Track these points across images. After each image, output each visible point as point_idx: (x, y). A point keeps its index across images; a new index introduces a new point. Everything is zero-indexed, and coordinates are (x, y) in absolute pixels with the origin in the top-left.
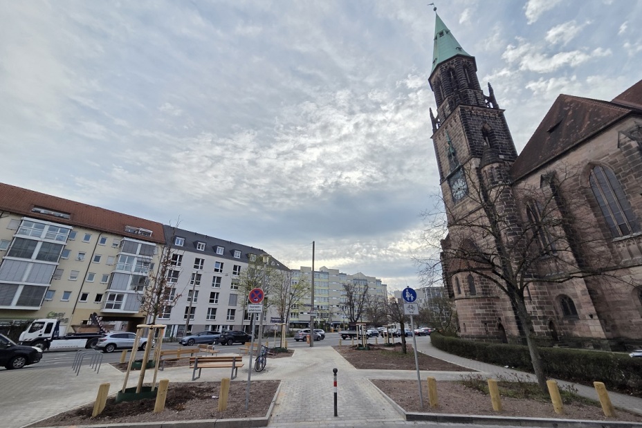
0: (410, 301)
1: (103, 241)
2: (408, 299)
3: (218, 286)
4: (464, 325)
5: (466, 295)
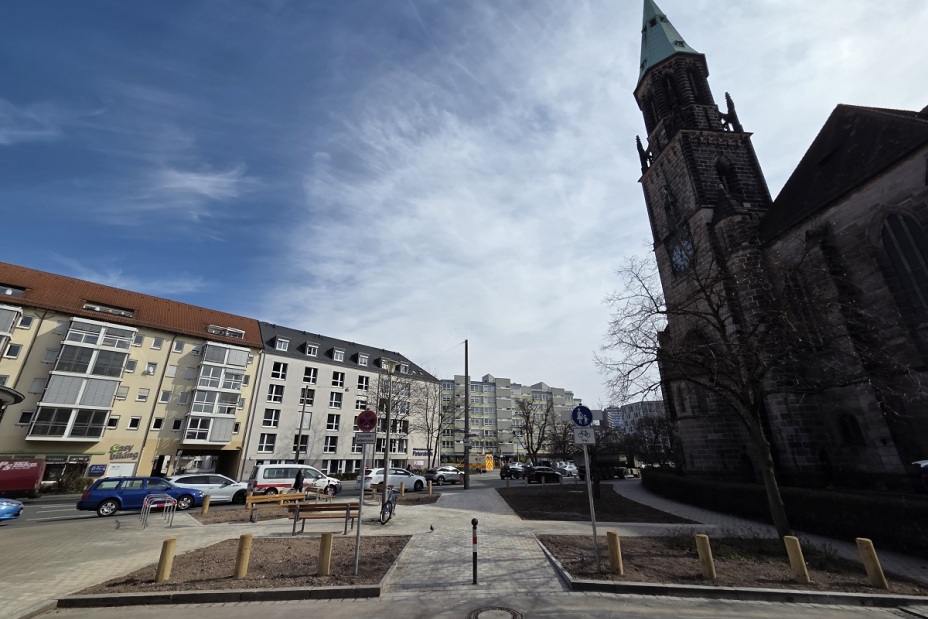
0: (583, 424)
1: (179, 347)
2: (580, 422)
3: (338, 405)
4: (691, 457)
5: (693, 412)
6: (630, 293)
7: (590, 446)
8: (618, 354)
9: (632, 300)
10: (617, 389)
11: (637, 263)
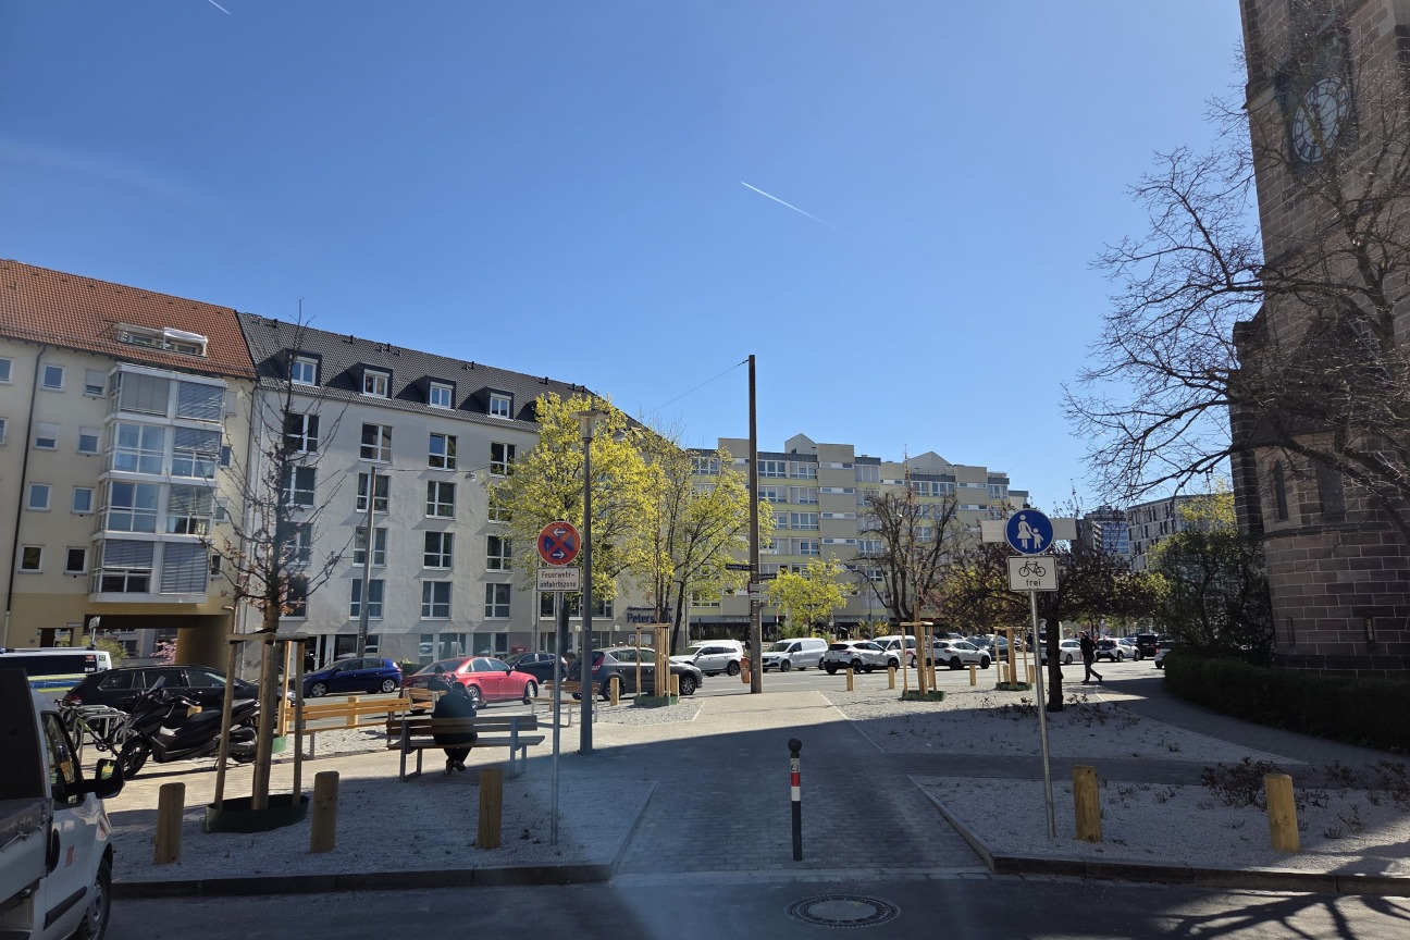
0: (1031, 549)
1: (54, 377)
2: (1025, 544)
3: (447, 511)
4: (1291, 624)
5: (1304, 520)
6: (1162, 243)
7: (1043, 596)
8: (1124, 391)
9: (1167, 259)
10: (1116, 470)
11: (1185, 166)
